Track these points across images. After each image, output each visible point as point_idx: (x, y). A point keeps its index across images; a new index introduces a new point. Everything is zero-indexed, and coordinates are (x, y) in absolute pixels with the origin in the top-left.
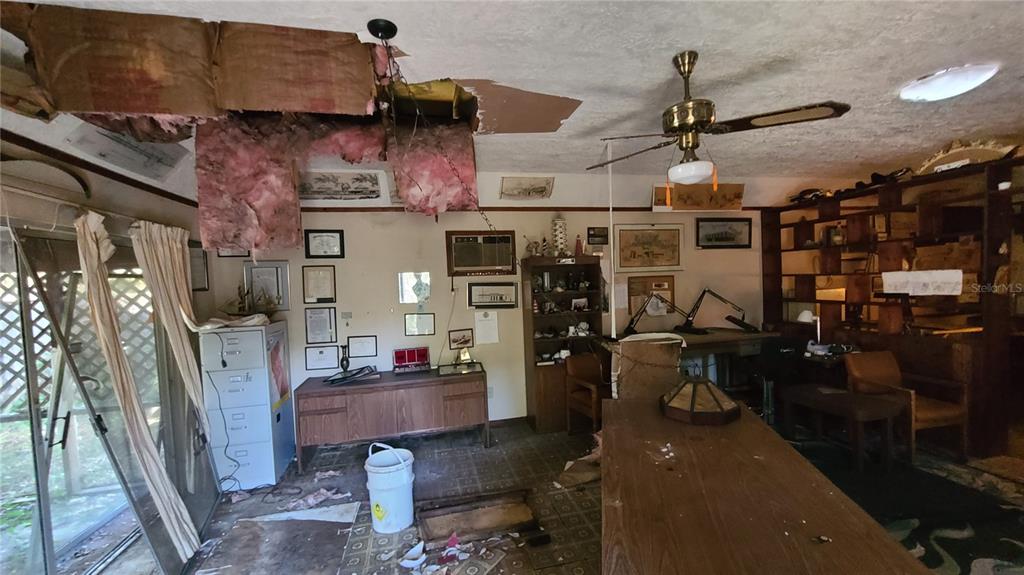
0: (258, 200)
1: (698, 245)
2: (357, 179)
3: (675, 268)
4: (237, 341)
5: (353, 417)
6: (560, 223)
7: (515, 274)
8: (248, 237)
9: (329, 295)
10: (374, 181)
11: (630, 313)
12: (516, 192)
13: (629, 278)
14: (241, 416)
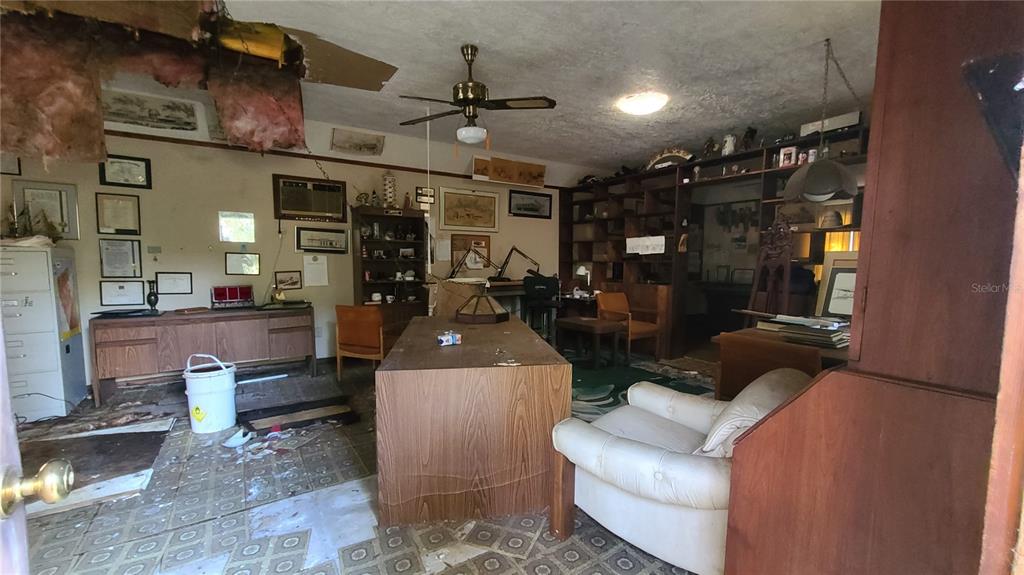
0: (51, 104)
1: (510, 212)
2: (169, 107)
3: (492, 230)
4: (12, 261)
5: (164, 349)
6: (389, 179)
7: (346, 222)
8: (37, 144)
9: (132, 226)
10: (190, 111)
11: (452, 265)
12: (347, 145)
13: (452, 235)
14: (20, 344)
